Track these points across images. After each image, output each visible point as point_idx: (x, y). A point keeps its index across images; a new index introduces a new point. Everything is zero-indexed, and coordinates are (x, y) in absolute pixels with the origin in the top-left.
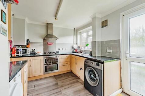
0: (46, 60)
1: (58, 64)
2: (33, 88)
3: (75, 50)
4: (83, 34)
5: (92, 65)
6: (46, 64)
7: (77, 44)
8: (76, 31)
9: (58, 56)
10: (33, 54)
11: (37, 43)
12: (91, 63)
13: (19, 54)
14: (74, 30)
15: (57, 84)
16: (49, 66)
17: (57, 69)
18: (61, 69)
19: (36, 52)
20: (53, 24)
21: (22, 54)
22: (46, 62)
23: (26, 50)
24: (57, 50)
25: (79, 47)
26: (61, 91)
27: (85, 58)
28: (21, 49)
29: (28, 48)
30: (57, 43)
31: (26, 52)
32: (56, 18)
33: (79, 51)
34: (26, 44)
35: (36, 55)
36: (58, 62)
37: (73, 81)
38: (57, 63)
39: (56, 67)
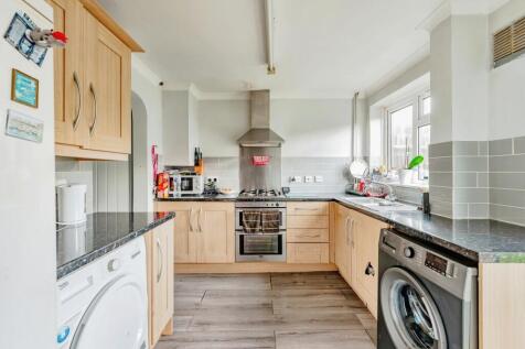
0: (241, 214)
1: (280, 233)
2: (198, 300)
3: (356, 185)
4: (395, 117)
5: (409, 263)
6: (241, 228)
7: (366, 159)
8: (363, 106)
9: (282, 204)
10: (212, 194)
11: (222, 159)
12: (409, 253)
13: (174, 193)
14: (354, 100)
15: (268, 307)
16: (252, 236)
17: (280, 252)
18: (295, 256)
19: (219, 186)
20: (268, 91)
21: (180, 193)
22: (241, 223)
23: (190, 180)
24: (284, 184)
25: (377, 172)
26: (273, 339)
27: (386, 226)
28: (180, 177)
29: (194, 174)
30: (283, 155)
31: (190, 188)
32: (269, 69)
33: (375, 191)
34: (192, 163)
35: (220, 197)
36: (281, 227)
37: (335, 312)
38: (278, 230)
39: (276, 244)
